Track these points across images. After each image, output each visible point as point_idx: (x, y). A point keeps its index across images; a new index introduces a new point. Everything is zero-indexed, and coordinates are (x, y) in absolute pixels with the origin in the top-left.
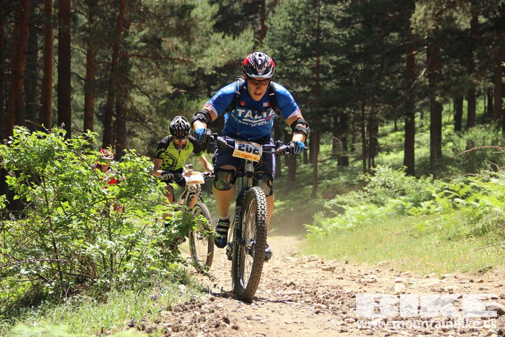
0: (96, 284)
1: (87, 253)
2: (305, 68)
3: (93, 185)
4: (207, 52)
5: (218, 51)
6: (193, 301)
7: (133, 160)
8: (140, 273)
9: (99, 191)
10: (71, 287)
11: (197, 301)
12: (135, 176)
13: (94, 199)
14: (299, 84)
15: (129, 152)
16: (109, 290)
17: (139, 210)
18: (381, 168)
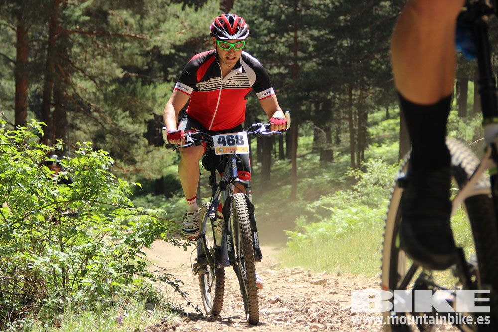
0: (46, 305)
1: (35, 267)
2: (280, 45)
3: (40, 185)
4: (164, 27)
5: (177, 26)
6: (165, 323)
7: (88, 155)
8: (99, 290)
9: (48, 193)
10: (15, 310)
11: (170, 322)
12: (91, 174)
13: (41, 203)
14: (273, 64)
15: (83, 146)
16: (62, 311)
17: (95, 215)
18: (373, 162)
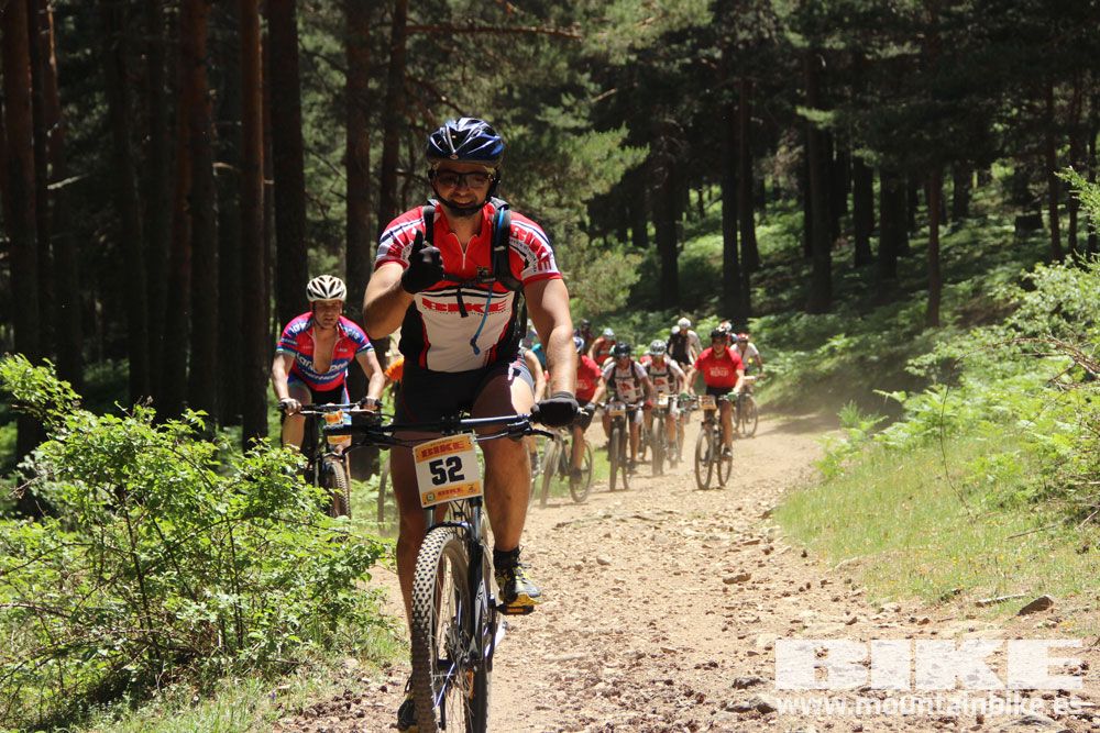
4: (612, 11)
5: (637, 10)
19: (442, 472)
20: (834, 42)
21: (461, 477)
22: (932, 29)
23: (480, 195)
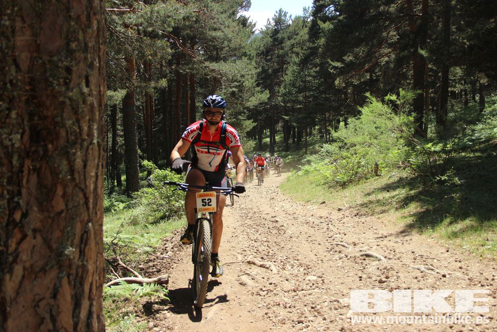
19: (205, 202)
20: (289, 105)
21: (211, 205)
22: (305, 103)
23: (219, 119)
